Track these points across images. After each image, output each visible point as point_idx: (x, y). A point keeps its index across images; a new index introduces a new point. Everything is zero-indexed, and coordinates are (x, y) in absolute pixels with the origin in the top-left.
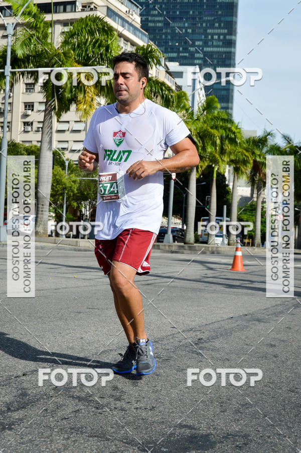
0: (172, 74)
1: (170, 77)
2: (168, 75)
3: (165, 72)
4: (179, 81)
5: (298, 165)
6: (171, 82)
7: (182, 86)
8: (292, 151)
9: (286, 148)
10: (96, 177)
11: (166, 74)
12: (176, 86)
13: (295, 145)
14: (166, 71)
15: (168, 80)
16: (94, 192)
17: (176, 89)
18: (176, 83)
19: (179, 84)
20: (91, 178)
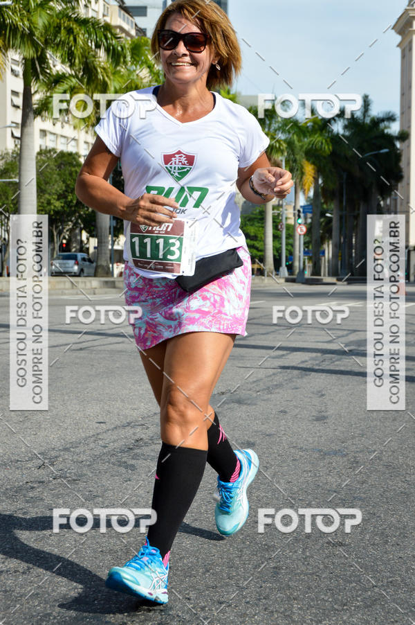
0: (130, 10)
1: (126, 15)
2: (122, 12)
3: (117, 8)
4: (141, 22)
5: (326, 147)
6: (128, 23)
7: (146, 29)
8: (316, 126)
9: (306, 123)
10: (15, 178)
11: (119, 10)
12: (136, 30)
13: (320, 118)
14: (120, 7)
15: (124, 20)
16: (15, 202)
17: (137, 34)
18: (136, 25)
19: (141, 25)
20: (8, 180)
